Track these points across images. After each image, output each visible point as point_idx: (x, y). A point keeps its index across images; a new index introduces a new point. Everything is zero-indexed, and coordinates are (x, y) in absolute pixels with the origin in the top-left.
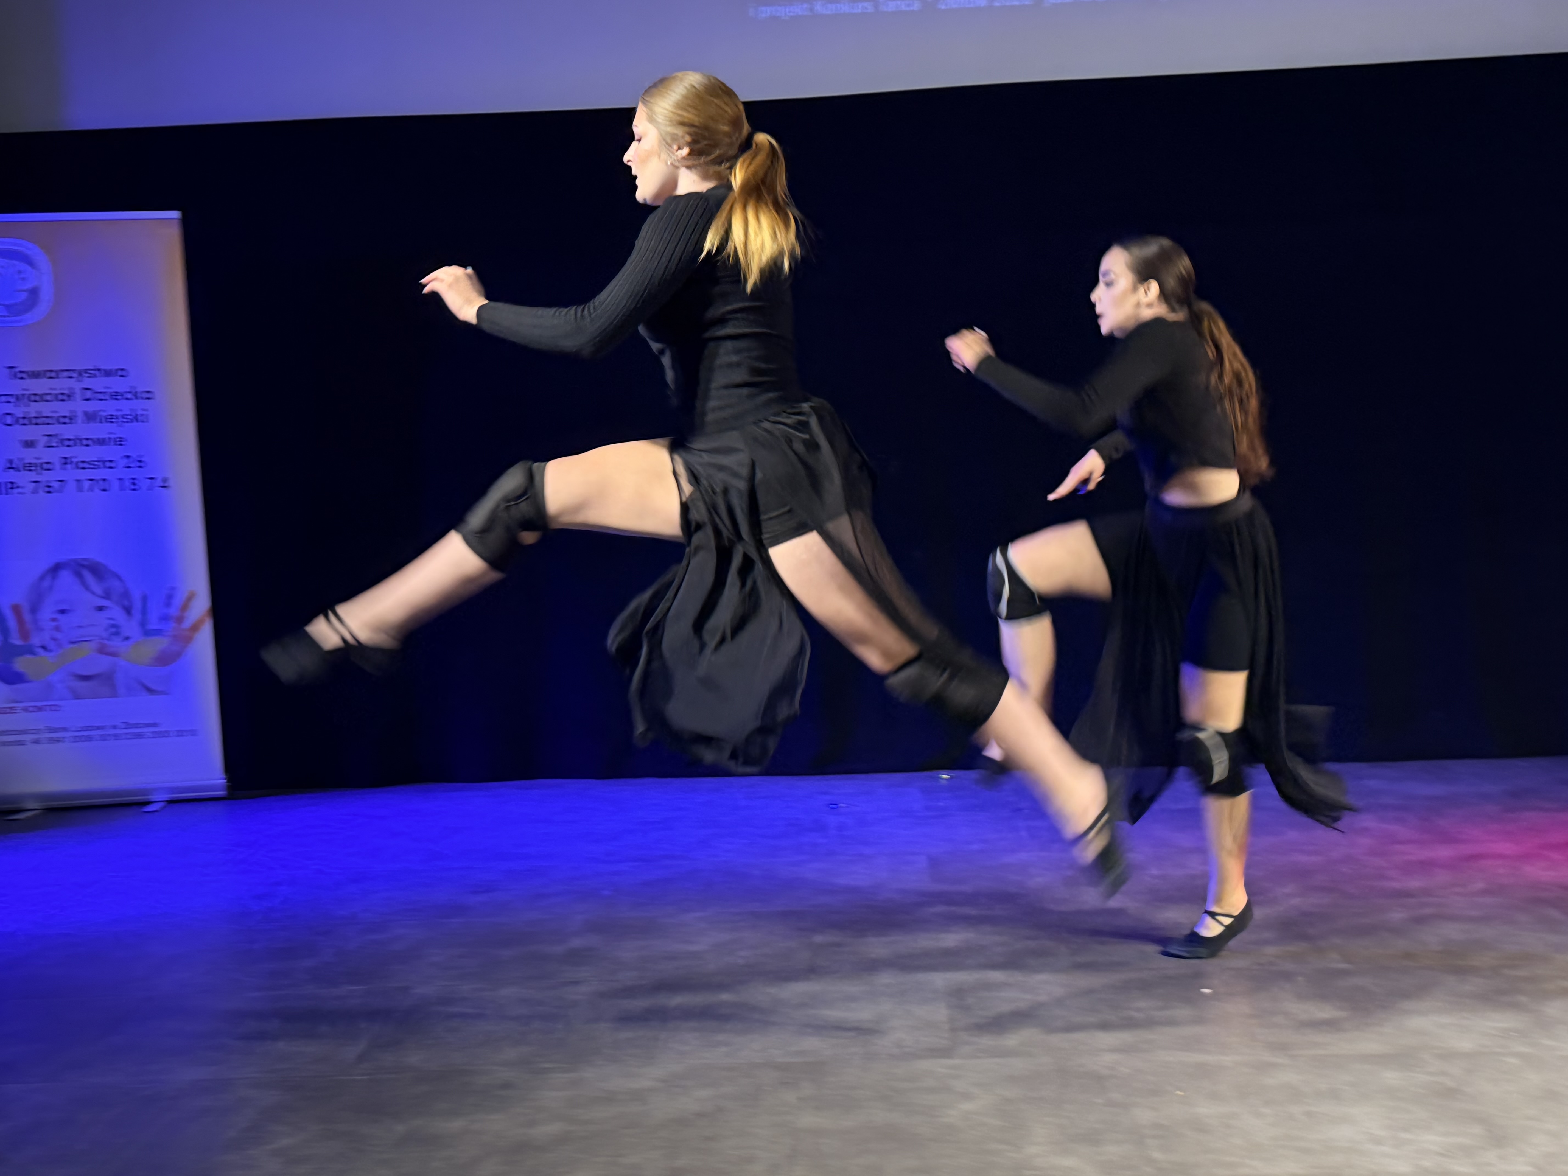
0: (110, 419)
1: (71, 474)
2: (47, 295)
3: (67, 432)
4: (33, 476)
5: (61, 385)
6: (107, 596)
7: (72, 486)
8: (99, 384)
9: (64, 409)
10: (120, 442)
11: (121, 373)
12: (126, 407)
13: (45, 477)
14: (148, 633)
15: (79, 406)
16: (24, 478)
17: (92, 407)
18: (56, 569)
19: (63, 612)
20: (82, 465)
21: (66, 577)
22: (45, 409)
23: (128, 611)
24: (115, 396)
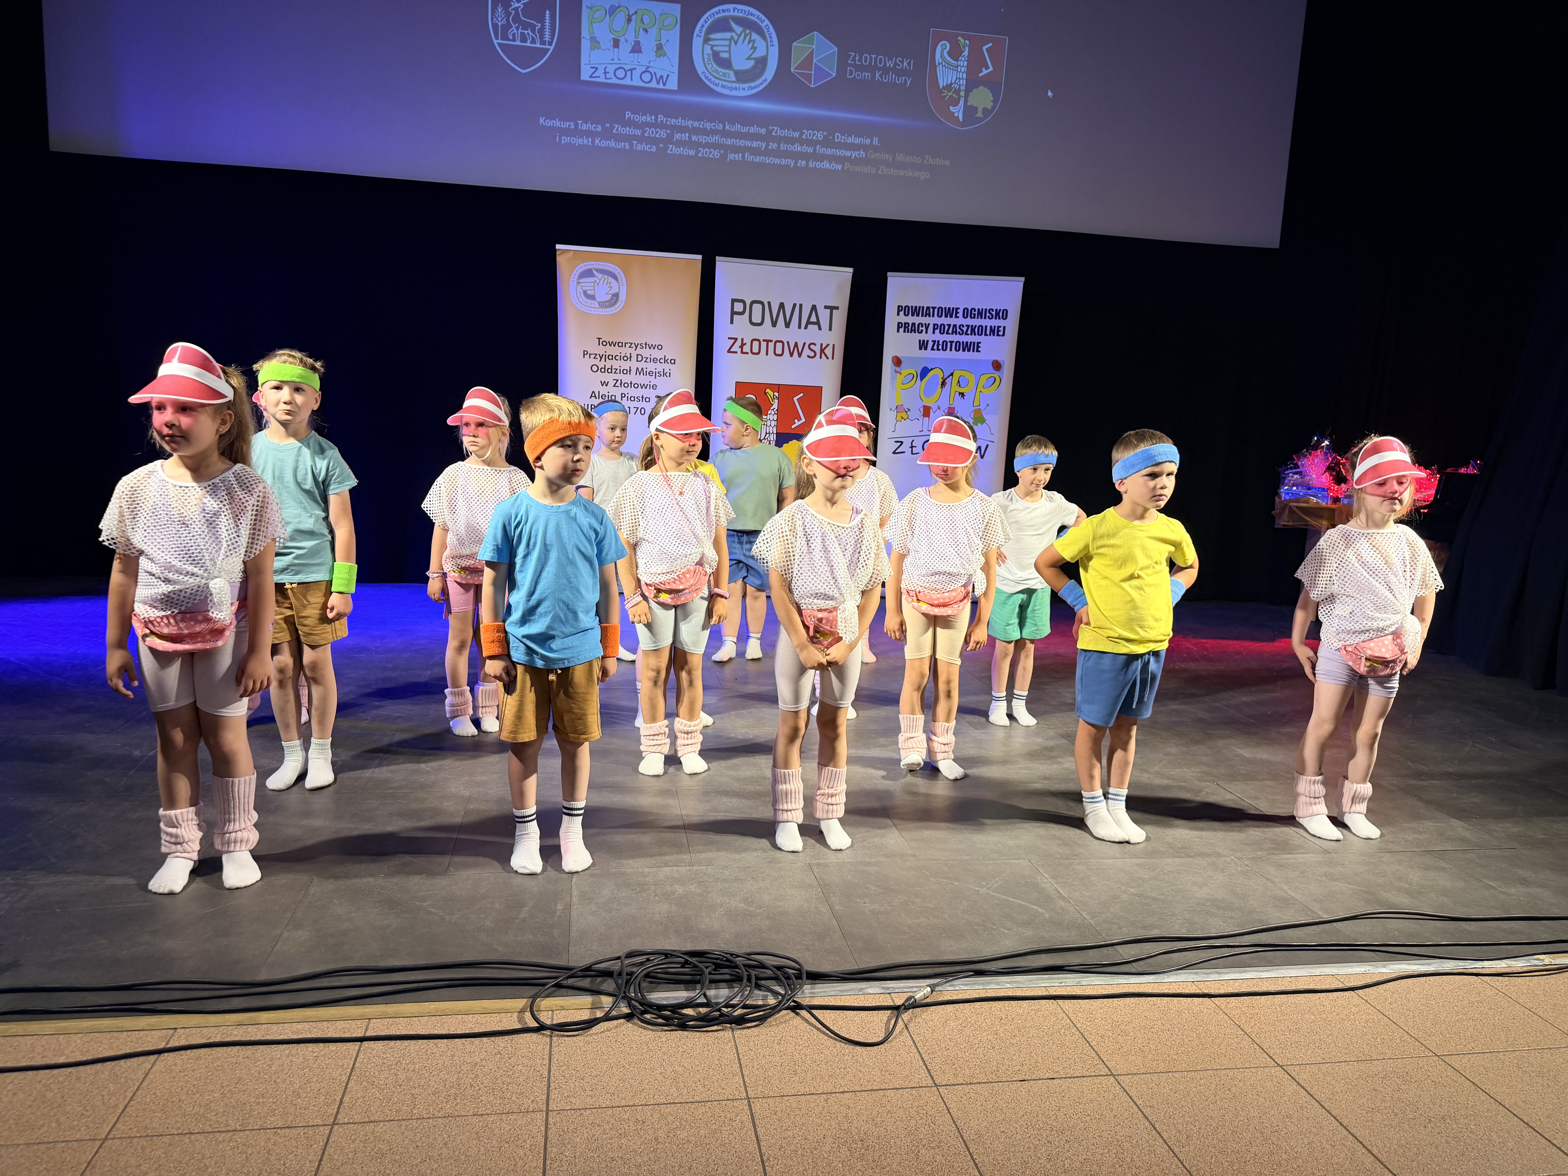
0: (650, 373)
2: (622, 297)
3: (626, 379)
5: (626, 351)
8: (645, 353)
9: (625, 365)
10: (654, 387)
11: (660, 347)
12: (660, 367)
15: (634, 364)
17: (642, 365)
20: (632, 399)
22: (616, 364)
24: (655, 360)
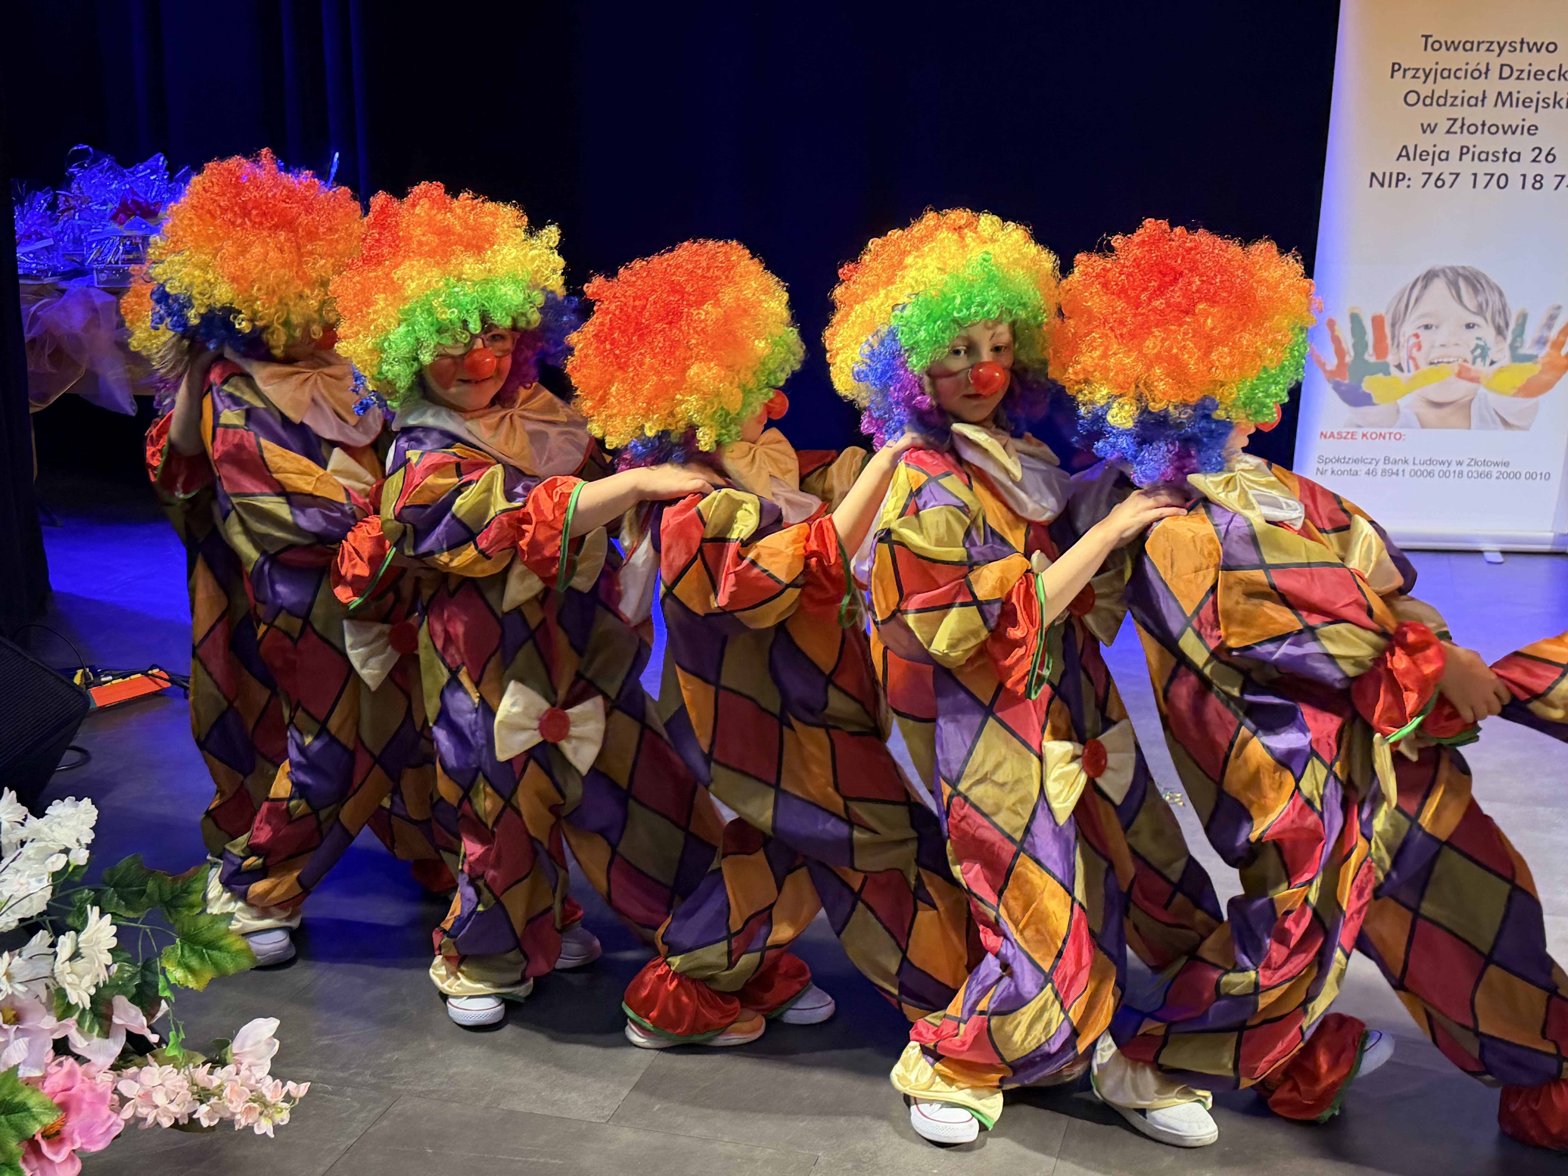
0: (1526, 103)
1: (1467, 166)
3: (1474, 116)
4: (1427, 166)
5: (1479, 58)
6: (1480, 311)
7: (1466, 179)
8: (1520, 60)
9: (1474, 88)
10: (1532, 130)
11: (1552, 48)
12: (1547, 88)
13: (1439, 167)
14: (1517, 358)
15: (1493, 86)
16: (1415, 169)
17: (1511, 86)
18: (1429, 277)
19: (1427, 327)
21: (1439, 286)
22: (1454, 87)
23: (1500, 331)
24: (1537, 75)
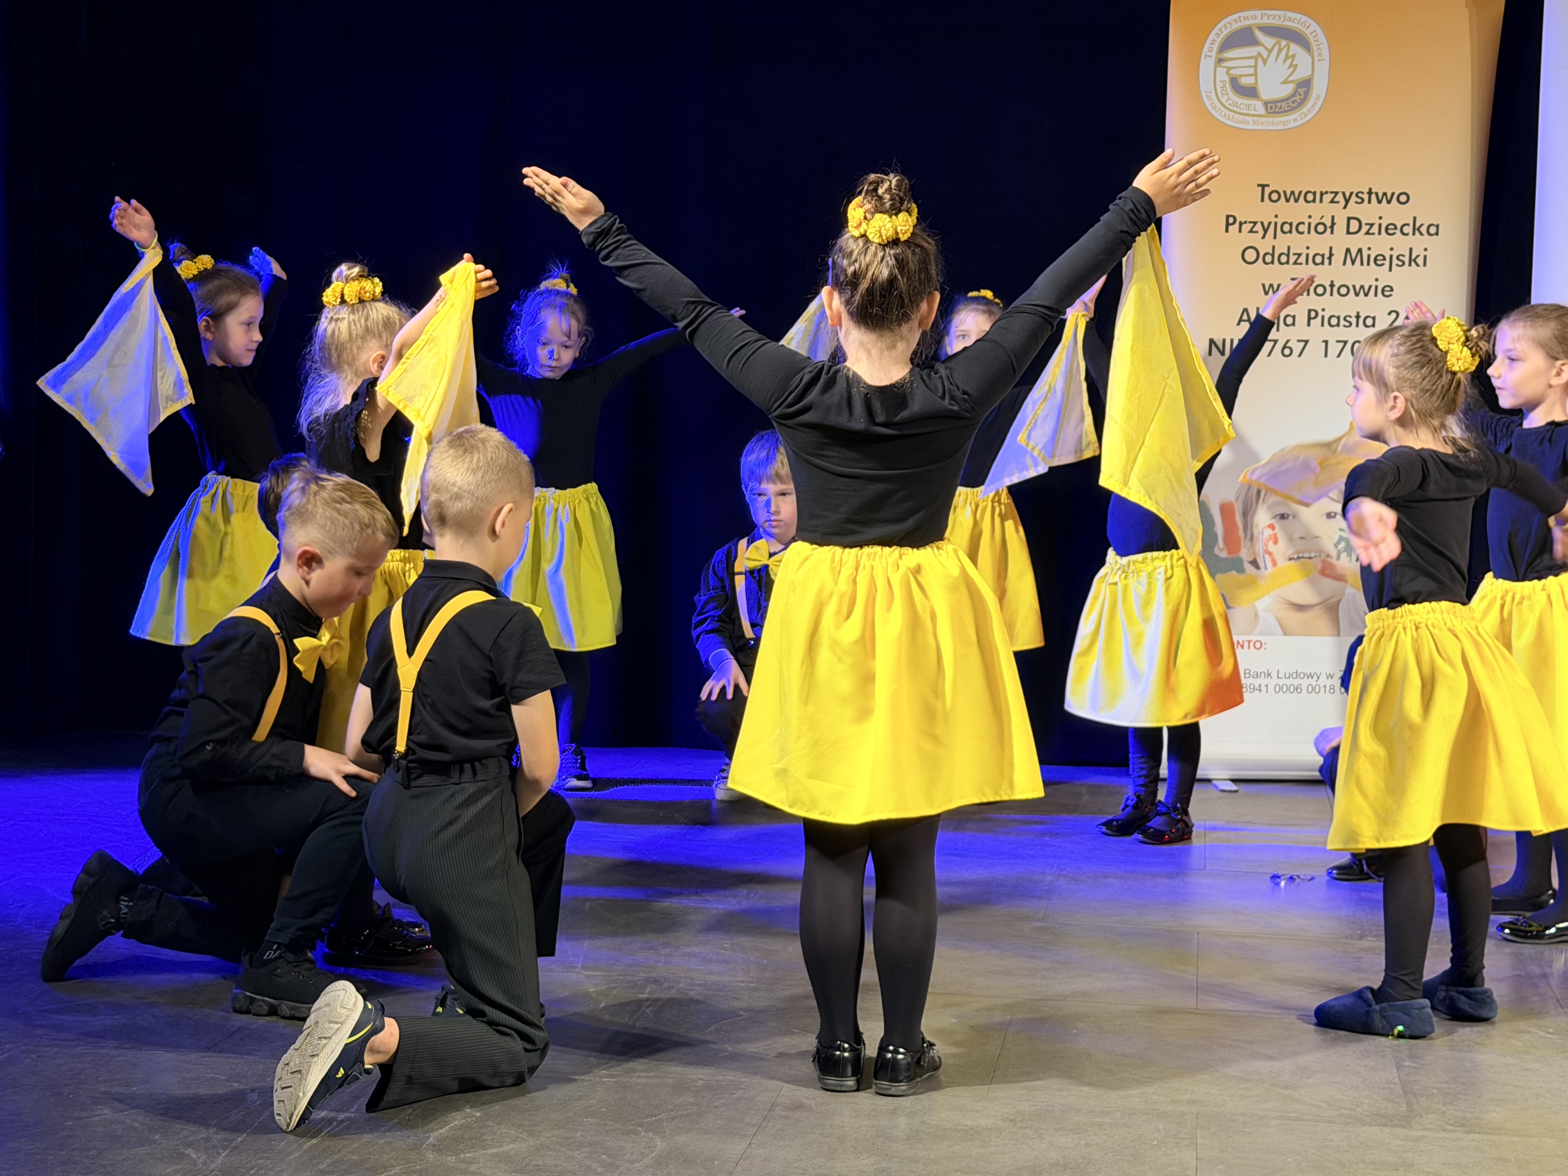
0: (1378, 260)
1: (1317, 333)
2: (1319, 88)
5: (1323, 211)
7: (1315, 348)
8: (1369, 212)
10: (1387, 291)
11: (1403, 198)
12: (1400, 244)
13: (1284, 335)
17: (1360, 242)
19: (1282, 517)
20: (1334, 321)
22: (1297, 243)
24: (1389, 229)
